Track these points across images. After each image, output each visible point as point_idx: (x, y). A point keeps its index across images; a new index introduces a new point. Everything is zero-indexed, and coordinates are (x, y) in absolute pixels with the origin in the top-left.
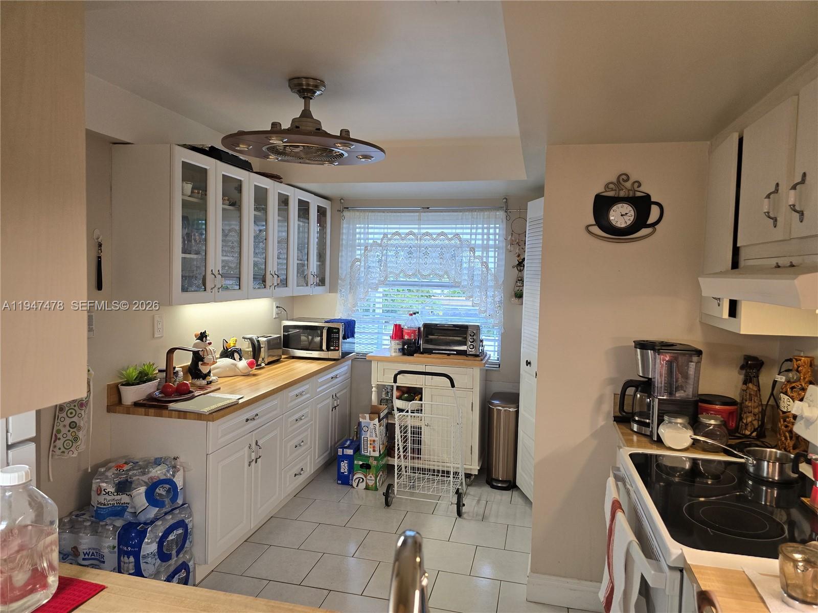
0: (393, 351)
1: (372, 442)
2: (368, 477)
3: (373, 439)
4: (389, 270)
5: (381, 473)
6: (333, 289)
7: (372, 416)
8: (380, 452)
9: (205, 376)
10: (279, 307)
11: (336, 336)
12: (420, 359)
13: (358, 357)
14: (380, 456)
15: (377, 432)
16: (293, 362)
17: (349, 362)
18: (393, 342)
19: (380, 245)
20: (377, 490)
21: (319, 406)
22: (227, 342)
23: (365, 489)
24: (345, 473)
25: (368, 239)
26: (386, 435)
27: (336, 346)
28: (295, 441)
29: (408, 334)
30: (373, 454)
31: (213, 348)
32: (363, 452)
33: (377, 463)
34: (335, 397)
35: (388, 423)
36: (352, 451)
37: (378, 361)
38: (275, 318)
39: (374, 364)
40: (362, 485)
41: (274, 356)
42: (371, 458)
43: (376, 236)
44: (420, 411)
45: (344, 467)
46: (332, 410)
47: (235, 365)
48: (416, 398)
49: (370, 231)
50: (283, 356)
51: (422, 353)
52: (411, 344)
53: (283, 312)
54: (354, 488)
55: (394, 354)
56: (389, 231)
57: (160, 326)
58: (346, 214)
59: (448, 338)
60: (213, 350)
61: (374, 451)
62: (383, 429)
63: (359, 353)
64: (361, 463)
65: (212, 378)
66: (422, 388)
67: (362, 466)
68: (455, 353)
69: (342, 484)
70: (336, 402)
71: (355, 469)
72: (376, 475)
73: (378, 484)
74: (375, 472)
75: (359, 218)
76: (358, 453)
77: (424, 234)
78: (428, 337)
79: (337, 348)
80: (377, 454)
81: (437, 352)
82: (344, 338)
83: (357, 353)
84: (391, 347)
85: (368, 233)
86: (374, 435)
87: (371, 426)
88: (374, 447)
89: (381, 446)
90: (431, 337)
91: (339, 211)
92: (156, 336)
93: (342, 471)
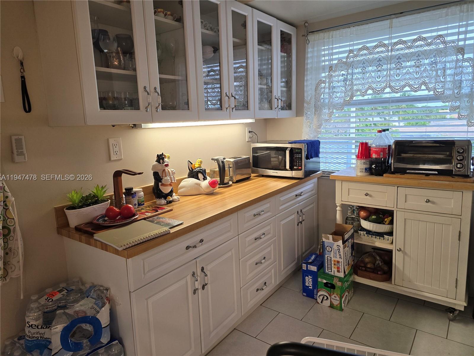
0: (359, 170)
1: (336, 263)
2: (333, 297)
3: (336, 259)
4: (355, 88)
5: (347, 293)
6: (299, 113)
7: (336, 237)
8: (345, 272)
9: (165, 196)
10: (251, 132)
11: (298, 156)
12: (390, 179)
13: (324, 175)
14: (344, 277)
15: (342, 253)
16: (261, 180)
17: (315, 180)
18: (359, 161)
19: (345, 63)
20: (342, 311)
21: (283, 222)
22: (192, 164)
23: (329, 307)
24: (309, 287)
25: (333, 60)
26: (352, 254)
27: (299, 166)
28: (256, 259)
29: (376, 152)
30: (337, 274)
31: (172, 170)
32: (327, 271)
33: (342, 285)
34: (300, 212)
35: (354, 242)
36: (316, 268)
37: (342, 181)
38: (247, 142)
39: (338, 184)
40: (327, 303)
41: (243, 174)
42: (335, 279)
43: (341, 56)
44: (390, 234)
45: (309, 281)
46: (298, 225)
47: (199, 185)
48: (386, 220)
49: (334, 51)
50: (253, 175)
51: (393, 173)
52: (379, 163)
53: (255, 136)
54: (318, 303)
55: (359, 174)
56: (355, 47)
57: (117, 149)
58: (311, 37)
59: (426, 156)
60: (172, 171)
61: (338, 271)
62: (348, 250)
63: (326, 172)
64: (325, 281)
65: (175, 197)
66: (394, 211)
67: (326, 285)
68: (436, 173)
69: (307, 296)
70: (301, 218)
71: (319, 287)
72: (341, 295)
73: (343, 304)
74: (339, 293)
75: (324, 39)
76: (321, 271)
77: (396, 44)
78: (400, 155)
79: (300, 168)
80: (341, 275)
81: (413, 171)
82: (307, 158)
83: (323, 172)
84: (356, 166)
85: (332, 54)
86: (338, 256)
87: (335, 247)
88: (338, 268)
89: (346, 268)
90: (404, 155)
91: (304, 36)
92: (112, 159)
93: (307, 284)
